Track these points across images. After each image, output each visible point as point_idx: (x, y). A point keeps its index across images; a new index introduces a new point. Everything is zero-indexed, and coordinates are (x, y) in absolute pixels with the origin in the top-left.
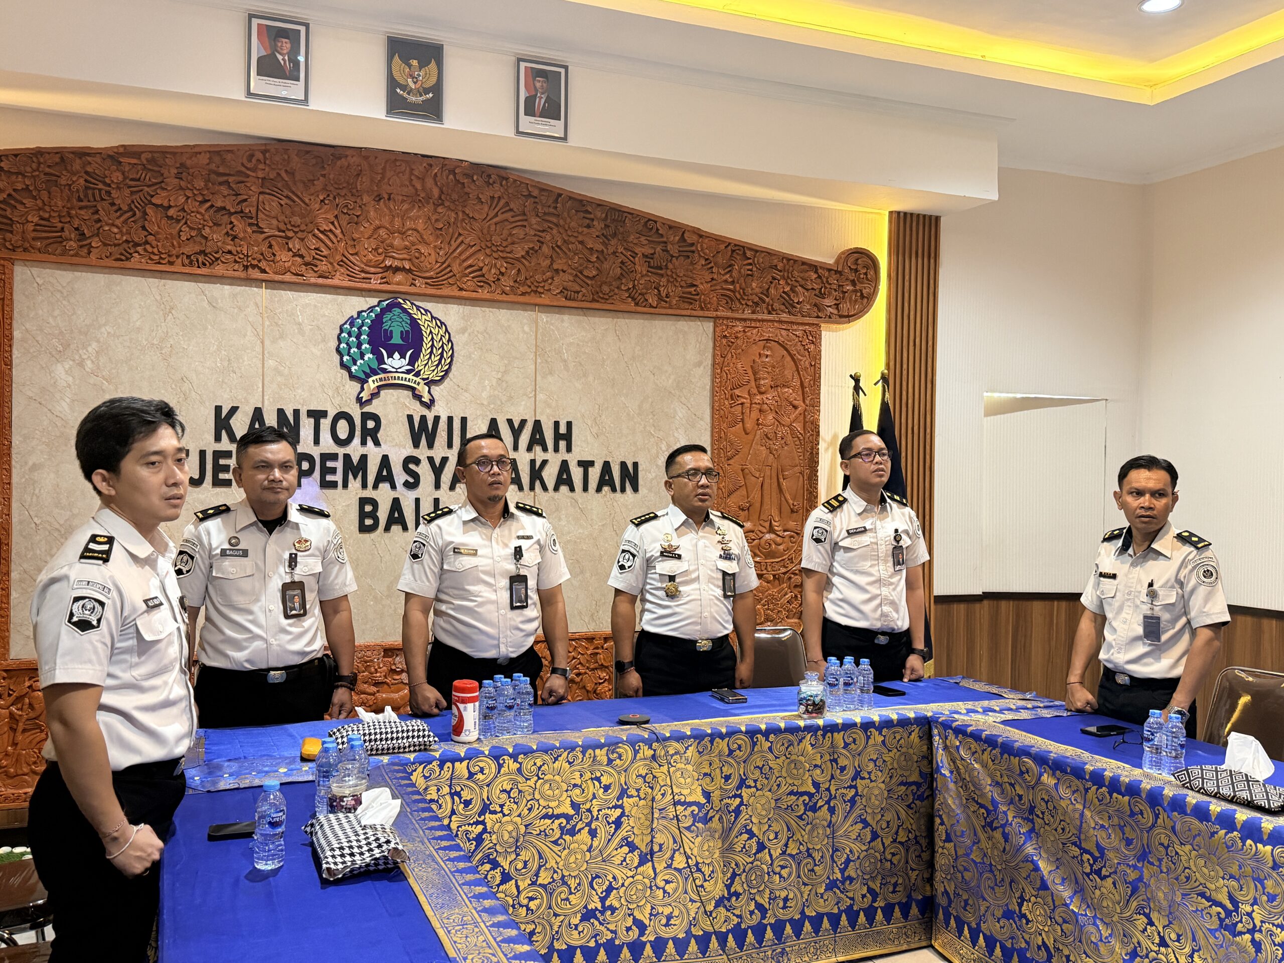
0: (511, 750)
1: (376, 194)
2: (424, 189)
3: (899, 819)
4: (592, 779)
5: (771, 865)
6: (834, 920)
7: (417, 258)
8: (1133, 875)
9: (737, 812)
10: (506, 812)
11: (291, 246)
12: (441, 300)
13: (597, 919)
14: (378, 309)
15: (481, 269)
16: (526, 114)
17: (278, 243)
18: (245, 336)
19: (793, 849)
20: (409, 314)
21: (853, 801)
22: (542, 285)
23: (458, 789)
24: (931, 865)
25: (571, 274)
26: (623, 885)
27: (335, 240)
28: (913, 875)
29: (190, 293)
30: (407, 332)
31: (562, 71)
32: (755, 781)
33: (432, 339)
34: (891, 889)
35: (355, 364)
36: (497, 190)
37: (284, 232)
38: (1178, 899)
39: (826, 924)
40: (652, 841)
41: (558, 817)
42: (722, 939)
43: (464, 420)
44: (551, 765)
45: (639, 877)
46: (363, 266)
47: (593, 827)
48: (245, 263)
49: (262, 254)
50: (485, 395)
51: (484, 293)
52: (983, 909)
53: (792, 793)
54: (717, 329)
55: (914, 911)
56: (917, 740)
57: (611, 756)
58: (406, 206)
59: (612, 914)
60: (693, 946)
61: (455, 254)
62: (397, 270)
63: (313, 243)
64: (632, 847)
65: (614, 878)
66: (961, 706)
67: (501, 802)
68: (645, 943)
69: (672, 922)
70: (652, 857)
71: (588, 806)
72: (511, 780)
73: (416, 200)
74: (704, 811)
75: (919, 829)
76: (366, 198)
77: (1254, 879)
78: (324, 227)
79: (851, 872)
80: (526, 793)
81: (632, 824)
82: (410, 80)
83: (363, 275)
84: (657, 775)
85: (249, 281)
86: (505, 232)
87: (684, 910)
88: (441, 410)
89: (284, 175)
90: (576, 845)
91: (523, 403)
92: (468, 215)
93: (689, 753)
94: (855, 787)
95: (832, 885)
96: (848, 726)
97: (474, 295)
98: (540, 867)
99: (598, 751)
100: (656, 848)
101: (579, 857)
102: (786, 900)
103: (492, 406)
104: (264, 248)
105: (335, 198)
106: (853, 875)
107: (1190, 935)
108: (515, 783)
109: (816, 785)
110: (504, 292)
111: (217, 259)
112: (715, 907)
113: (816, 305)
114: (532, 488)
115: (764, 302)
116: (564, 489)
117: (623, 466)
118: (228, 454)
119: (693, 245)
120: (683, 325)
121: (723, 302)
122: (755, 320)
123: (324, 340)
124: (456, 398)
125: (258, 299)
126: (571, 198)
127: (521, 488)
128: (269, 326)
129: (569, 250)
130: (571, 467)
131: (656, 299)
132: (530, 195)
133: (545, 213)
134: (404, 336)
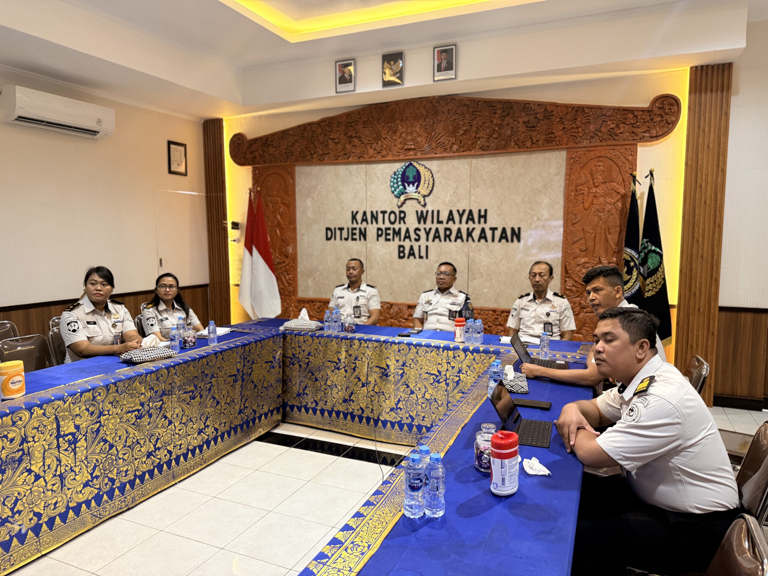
1: (401, 119)
2: (420, 113)
7: (417, 143)
11: (373, 147)
12: (427, 159)
13: (348, 403)
14: (404, 167)
15: (444, 143)
16: (438, 72)
17: (369, 146)
18: (360, 184)
20: (416, 168)
22: (472, 146)
25: (485, 138)
30: (415, 175)
31: (454, 47)
33: (425, 177)
35: (396, 191)
36: (451, 106)
37: (371, 141)
43: (438, 212)
46: (397, 150)
48: (358, 156)
49: (364, 151)
50: (447, 199)
51: (446, 154)
61: (433, 139)
62: (410, 149)
63: (380, 144)
73: (416, 118)
76: (397, 122)
80: (322, 352)
83: (398, 154)
85: (361, 163)
88: (429, 208)
90: (340, 374)
91: (464, 202)
92: (438, 120)
97: (441, 155)
103: (450, 205)
105: (387, 124)
111: (350, 156)
113: (633, 132)
114: (467, 241)
115: (598, 135)
116: (483, 241)
117: (513, 229)
118: (355, 229)
119: (552, 111)
120: (548, 155)
121: (571, 139)
122: (592, 147)
123: (386, 183)
124: (435, 202)
125: (365, 169)
126: (485, 101)
127: (463, 241)
128: (368, 179)
129: (485, 126)
130: (486, 231)
131: (530, 143)
132: (466, 105)
133: (473, 111)
134: (414, 178)
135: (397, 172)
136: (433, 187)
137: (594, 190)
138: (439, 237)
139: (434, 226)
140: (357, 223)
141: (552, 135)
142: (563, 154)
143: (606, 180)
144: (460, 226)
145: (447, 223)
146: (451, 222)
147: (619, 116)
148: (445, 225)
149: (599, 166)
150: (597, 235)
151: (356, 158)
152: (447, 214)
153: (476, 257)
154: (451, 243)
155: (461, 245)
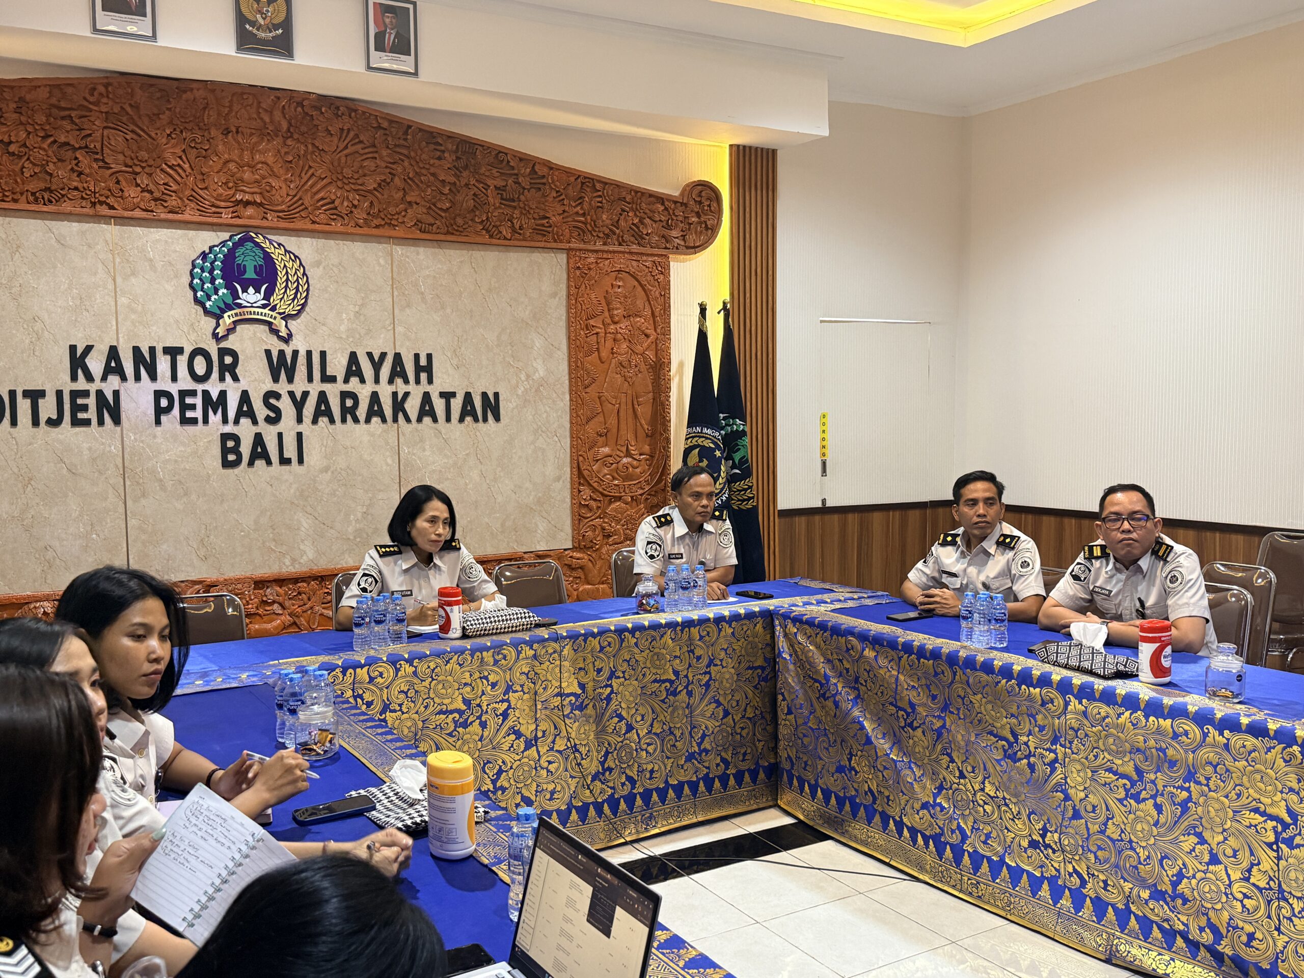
0: (406, 656)
1: (224, 127)
2: (272, 122)
3: (747, 698)
4: (481, 678)
5: (639, 742)
6: (694, 786)
7: (268, 192)
8: (938, 724)
9: (608, 699)
10: (405, 710)
11: (139, 181)
12: (293, 233)
14: (230, 243)
15: (333, 202)
16: (376, 49)
17: (126, 180)
18: (95, 274)
19: (657, 729)
20: (262, 248)
21: (707, 685)
22: (396, 217)
23: (361, 692)
24: (775, 738)
25: (424, 206)
26: (511, 768)
27: (183, 175)
28: (760, 745)
29: (37, 231)
30: (261, 266)
31: (411, 7)
32: (624, 672)
33: (287, 273)
34: (741, 758)
35: (209, 299)
36: (346, 122)
37: (131, 167)
38: (973, 739)
39: (687, 790)
40: (536, 729)
41: (451, 712)
42: (599, 808)
44: (443, 667)
45: (526, 760)
46: (213, 200)
47: (483, 719)
48: (93, 200)
49: (110, 190)
50: (343, 328)
51: (337, 226)
52: (819, 767)
53: (655, 681)
54: (571, 261)
55: (762, 775)
56: (761, 630)
57: (497, 657)
59: (503, 793)
60: (574, 816)
62: (247, 203)
63: (161, 178)
64: (518, 735)
65: (503, 762)
66: (799, 600)
67: (399, 702)
69: (556, 796)
70: (536, 742)
71: (478, 701)
72: (408, 681)
73: (264, 133)
74: (580, 700)
75: (764, 706)
76: (214, 132)
77: (1028, 715)
78: (172, 161)
79: (706, 745)
80: (422, 694)
81: (518, 715)
82: (258, 16)
83: (214, 209)
84: (539, 672)
85: (98, 218)
86: (356, 165)
87: (565, 786)
88: (300, 344)
89: (129, 109)
90: (469, 736)
91: (382, 336)
92: (317, 147)
93: (565, 652)
94: (709, 673)
95: (690, 757)
96: (703, 621)
97: (327, 228)
99: (485, 653)
100: (540, 734)
101: (472, 746)
102: (652, 771)
103: (351, 340)
104: (111, 184)
105: (181, 132)
106: (709, 747)
107: (982, 766)
108: (412, 685)
109: (676, 673)
110: (357, 225)
111: (63, 196)
112: (592, 781)
113: (663, 236)
114: (395, 420)
115: (614, 234)
117: (484, 395)
118: (85, 394)
119: (544, 177)
120: (537, 257)
121: (575, 234)
122: (606, 252)
123: (176, 276)
124: (314, 332)
125: (108, 236)
126: (421, 130)
127: (384, 420)
128: (120, 263)
129: (422, 182)
130: (433, 399)
131: (510, 230)
132: (380, 127)
133: (396, 146)
134: (258, 270)
135: (210, 253)
136: (306, 297)
138: (328, 414)
139: (315, 389)
140: (89, 378)
141: (545, 221)
142: (561, 259)
144: (377, 388)
145: (346, 381)
146: (354, 380)
147: (643, 205)
148: (340, 386)
151: (84, 204)
152: (344, 361)
153: (414, 454)
154: (357, 426)
155: (380, 430)
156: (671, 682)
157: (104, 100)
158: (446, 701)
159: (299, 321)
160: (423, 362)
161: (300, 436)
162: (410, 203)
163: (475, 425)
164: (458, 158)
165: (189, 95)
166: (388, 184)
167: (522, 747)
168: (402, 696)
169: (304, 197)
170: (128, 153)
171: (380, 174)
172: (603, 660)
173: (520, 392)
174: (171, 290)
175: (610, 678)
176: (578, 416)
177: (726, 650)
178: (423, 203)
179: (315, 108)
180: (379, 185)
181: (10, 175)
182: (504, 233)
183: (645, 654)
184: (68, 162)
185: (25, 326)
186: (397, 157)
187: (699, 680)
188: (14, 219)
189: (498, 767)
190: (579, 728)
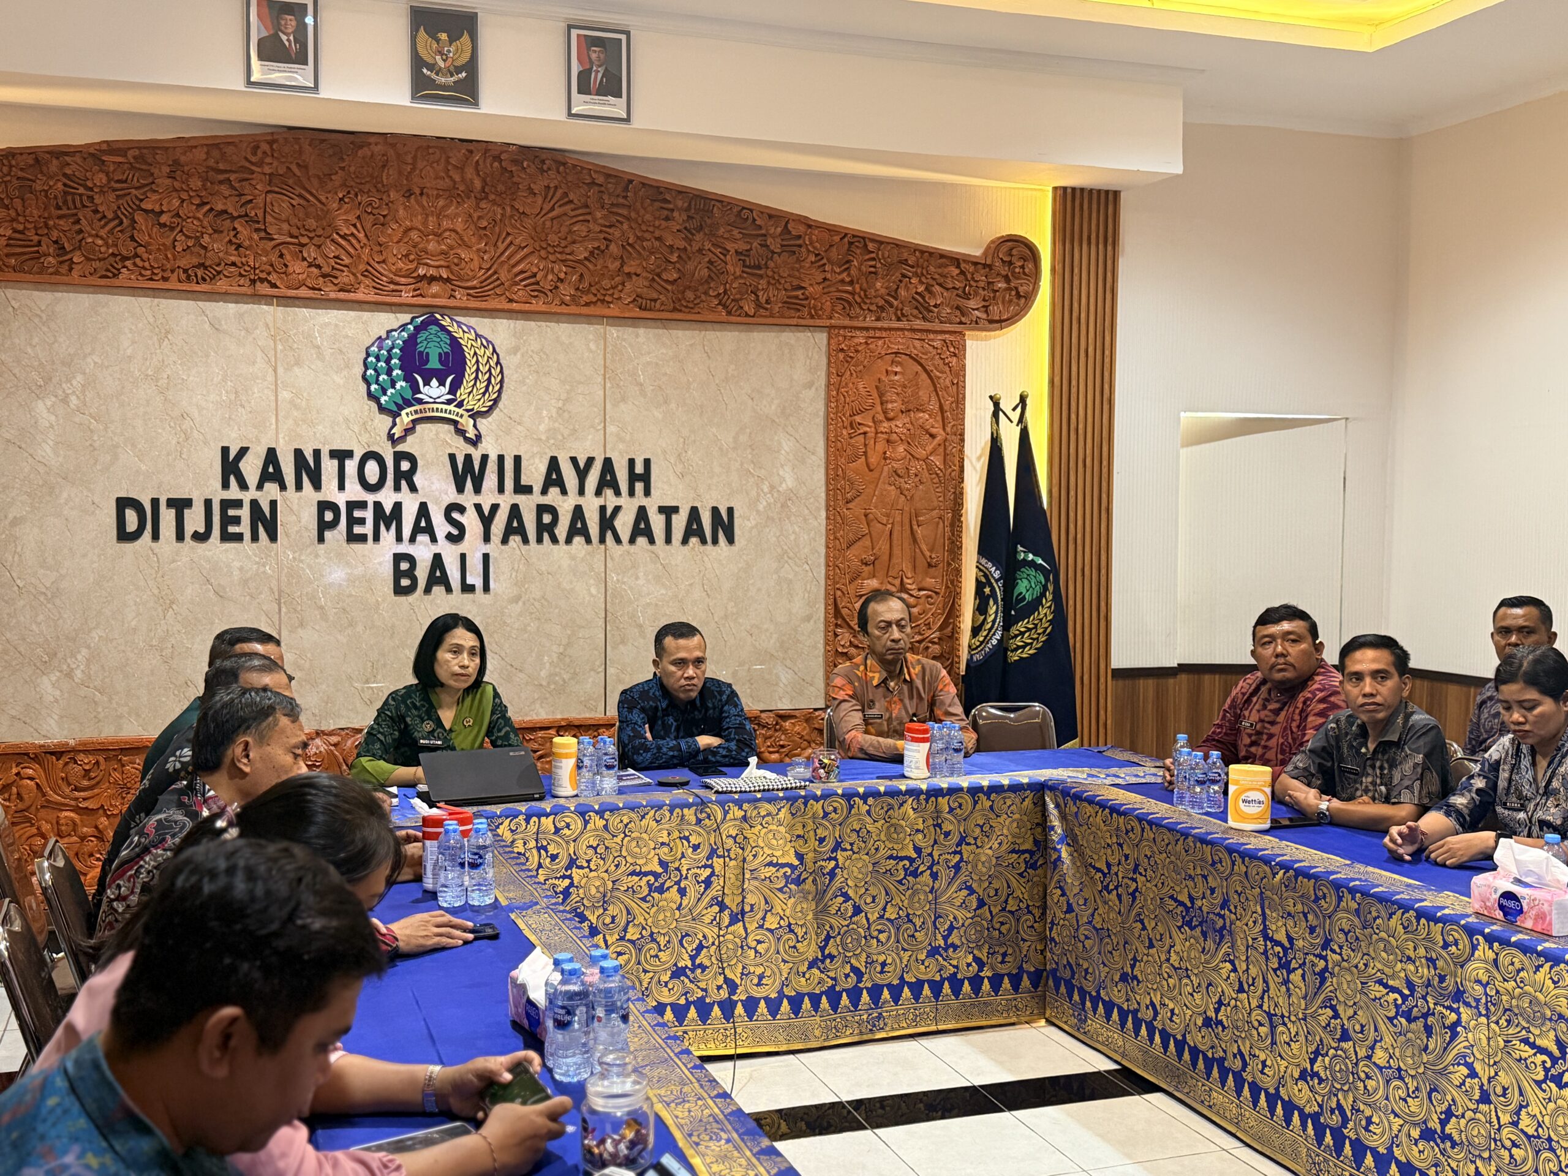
0: (597, 807)
1: (405, 188)
2: (463, 180)
3: (1009, 887)
4: (681, 838)
5: (868, 928)
9: (832, 874)
10: (593, 867)
11: (305, 255)
12: (486, 314)
13: (688, 977)
14: (411, 327)
15: (534, 275)
16: (580, 92)
17: (290, 252)
18: (254, 363)
19: (891, 914)
20: (449, 333)
21: (957, 867)
22: (610, 292)
23: (545, 843)
25: (645, 278)
26: (713, 944)
27: (357, 246)
28: (1025, 946)
29: (188, 314)
30: (447, 354)
31: (623, 37)
32: (852, 844)
33: (477, 362)
34: (999, 959)
35: (385, 393)
36: (552, 178)
37: (297, 237)
39: (926, 990)
40: (743, 901)
41: (646, 874)
42: (815, 1000)
44: (638, 822)
45: (730, 936)
46: (392, 276)
47: (682, 885)
48: (252, 277)
49: (272, 265)
50: (542, 428)
51: (538, 305)
52: (1103, 976)
53: (891, 857)
54: (832, 341)
55: (1026, 983)
56: (1031, 806)
57: (699, 815)
58: (441, 203)
59: (703, 972)
60: (785, 1007)
61: (503, 258)
62: (432, 279)
63: (331, 250)
64: (722, 906)
65: (704, 936)
66: (1083, 772)
67: (587, 857)
68: (736, 1002)
69: (764, 981)
70: (743, 917)
71: (677, 864)
72: (597, 836)
73: (453, 194)
74: (797, 873)
75: (1032, 898)
76: (394, 194)
78: (345, 230)
79: (954, 938)
80: (613, 851)
81: (722, 884)
83: (392, 287)
84: (748, 836)
85: (257, 298)
86: (564, 229)
87: (776, 970)
88: (490, 447)
89: (296, 170)
90: (665, 903)
91: (590, 437)
92: (517, 210)
93: (782, 815)
94: (960, 853)
95: (933, 952)
96: (953, 791)
97: (527, 307)
98: (628, 923)
99: (686, 811)
100: (747, 908)
101: (668, 914)
102: (884, 964)
103: (552, 441)
104: (274, 258)
105: (356, 195)
106: (957, 942)
108: (602, 840)
109: (918, 850)
110: (563, 303)
111: (219, 273)
112: (808, 969)
113: (958, 308)
114: (602, 540)
115: (891, 306)
116: (642, 541)
117: (715, 511)
118: (238, 504)
119: (799, 237)
120: (789, 337)
121: (839, 308)
122: (880, 329)
123: (348, 366)
124: (508, 432)
125: (270, 319)
126: (643, 184)
127: (588, 541)
128: (282, 351)
129: (644, 248)
130: (650, 515)
131: (753, 305)
132: (593, 183)
133: (612, 204)
134: (443, 358)
135: (388, 338)
136: (500, 391)
137: (886, 424)
138: (521, 531)
139: (506, 501)
140: (243, 485)
141: (799, 293)
142: (822, 337)
143: (911, 407)
144: (581, 501)
145: (544, 492)
146: (554, 491)
147: (932, 269)
148: (537, 498)
149: (896, 373)
150: (897, 528)
151: (242, 282)
152: (543, 468)
153: (624, 583)
154: (556, 547)
155: (583, 552)
156: (912, 860)
157: (268, 160)
158: (641, 862)
159: (490, 419)
160: (639, 469)
161: (486, 557)
162: (629, 275)
163: (702, 548)
164: (690, 218)
165: (365, 151)
166: (603, 252)
167: (726, 921)
168: (591, 852)
169: (500, 271)
170: (294, 221)
171: (593, 240)
172: (826, 828)
173: (761, 507)
174: (341, 382)
175: (834, 850)
176: (836, 538)
177: (982, 827)
178: (645, 274)
179: (515, 162)
180: (592, 253)
181: (159, 249)
182: (746, 308)
183: (879, 825)
184: (226, 232)
185: (172, 424)
186: (613, 219)
187: (947, 861)
188: (163, 301)
189: (697, 942)
190: (795, 905)
